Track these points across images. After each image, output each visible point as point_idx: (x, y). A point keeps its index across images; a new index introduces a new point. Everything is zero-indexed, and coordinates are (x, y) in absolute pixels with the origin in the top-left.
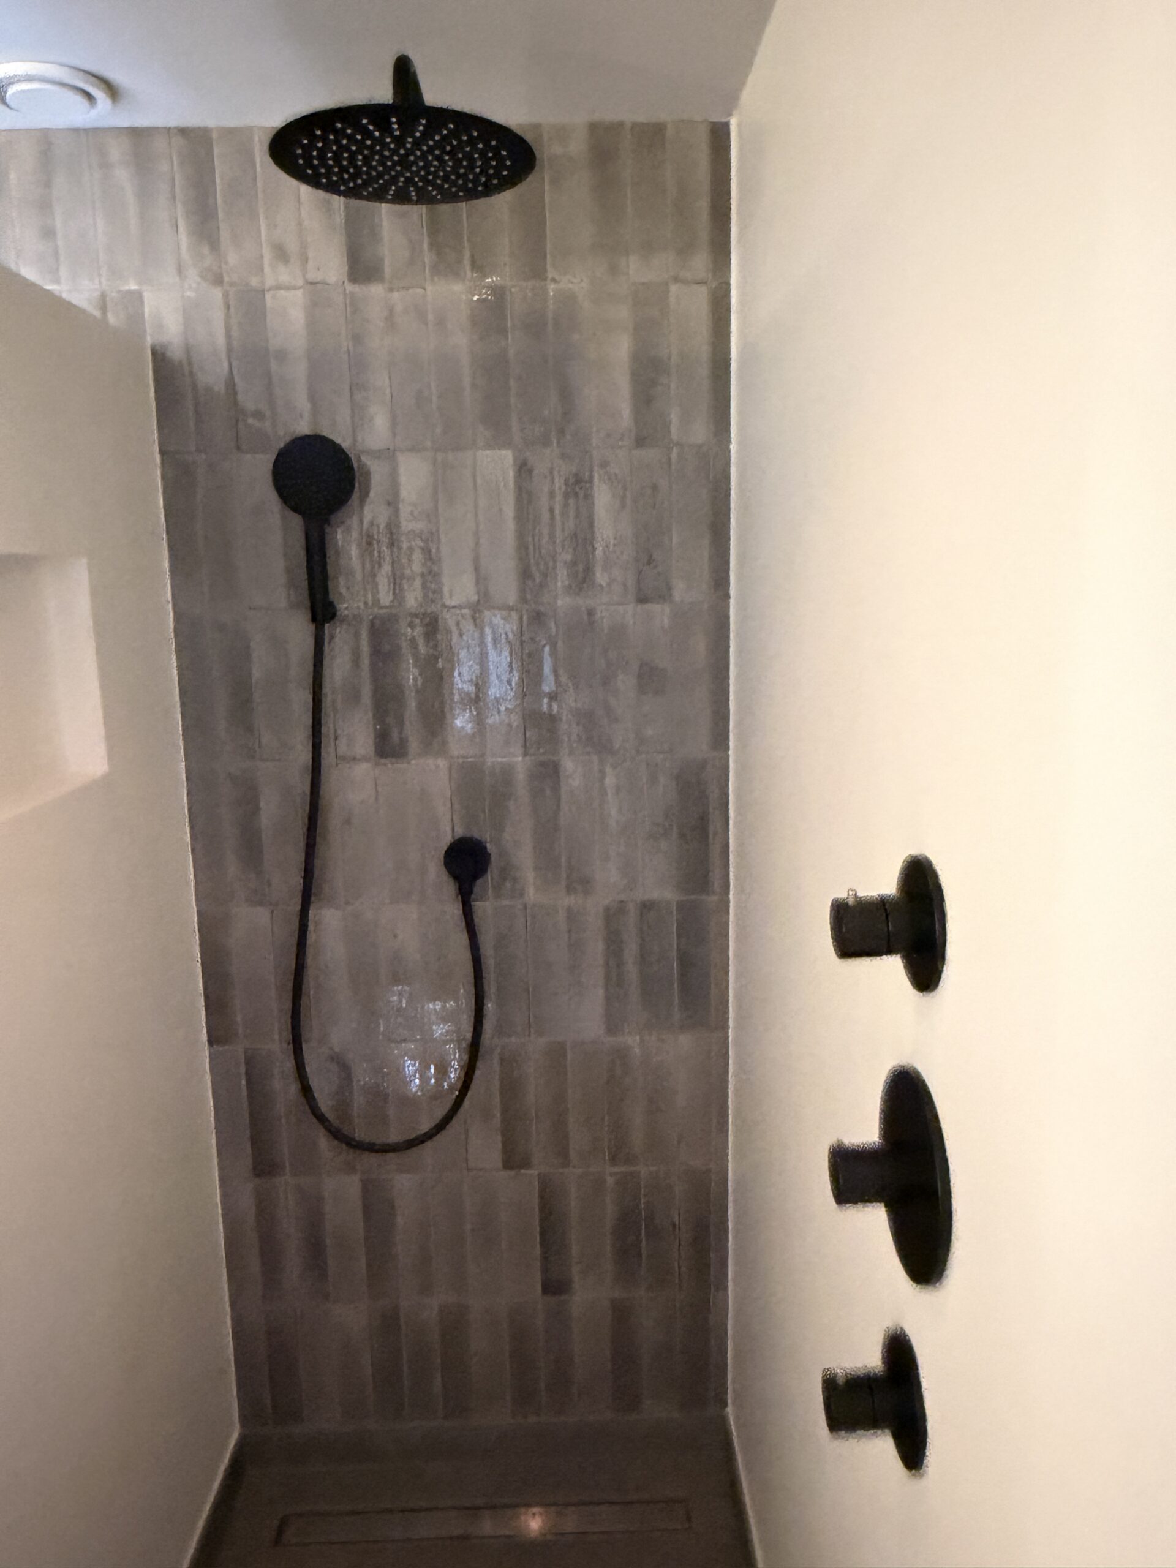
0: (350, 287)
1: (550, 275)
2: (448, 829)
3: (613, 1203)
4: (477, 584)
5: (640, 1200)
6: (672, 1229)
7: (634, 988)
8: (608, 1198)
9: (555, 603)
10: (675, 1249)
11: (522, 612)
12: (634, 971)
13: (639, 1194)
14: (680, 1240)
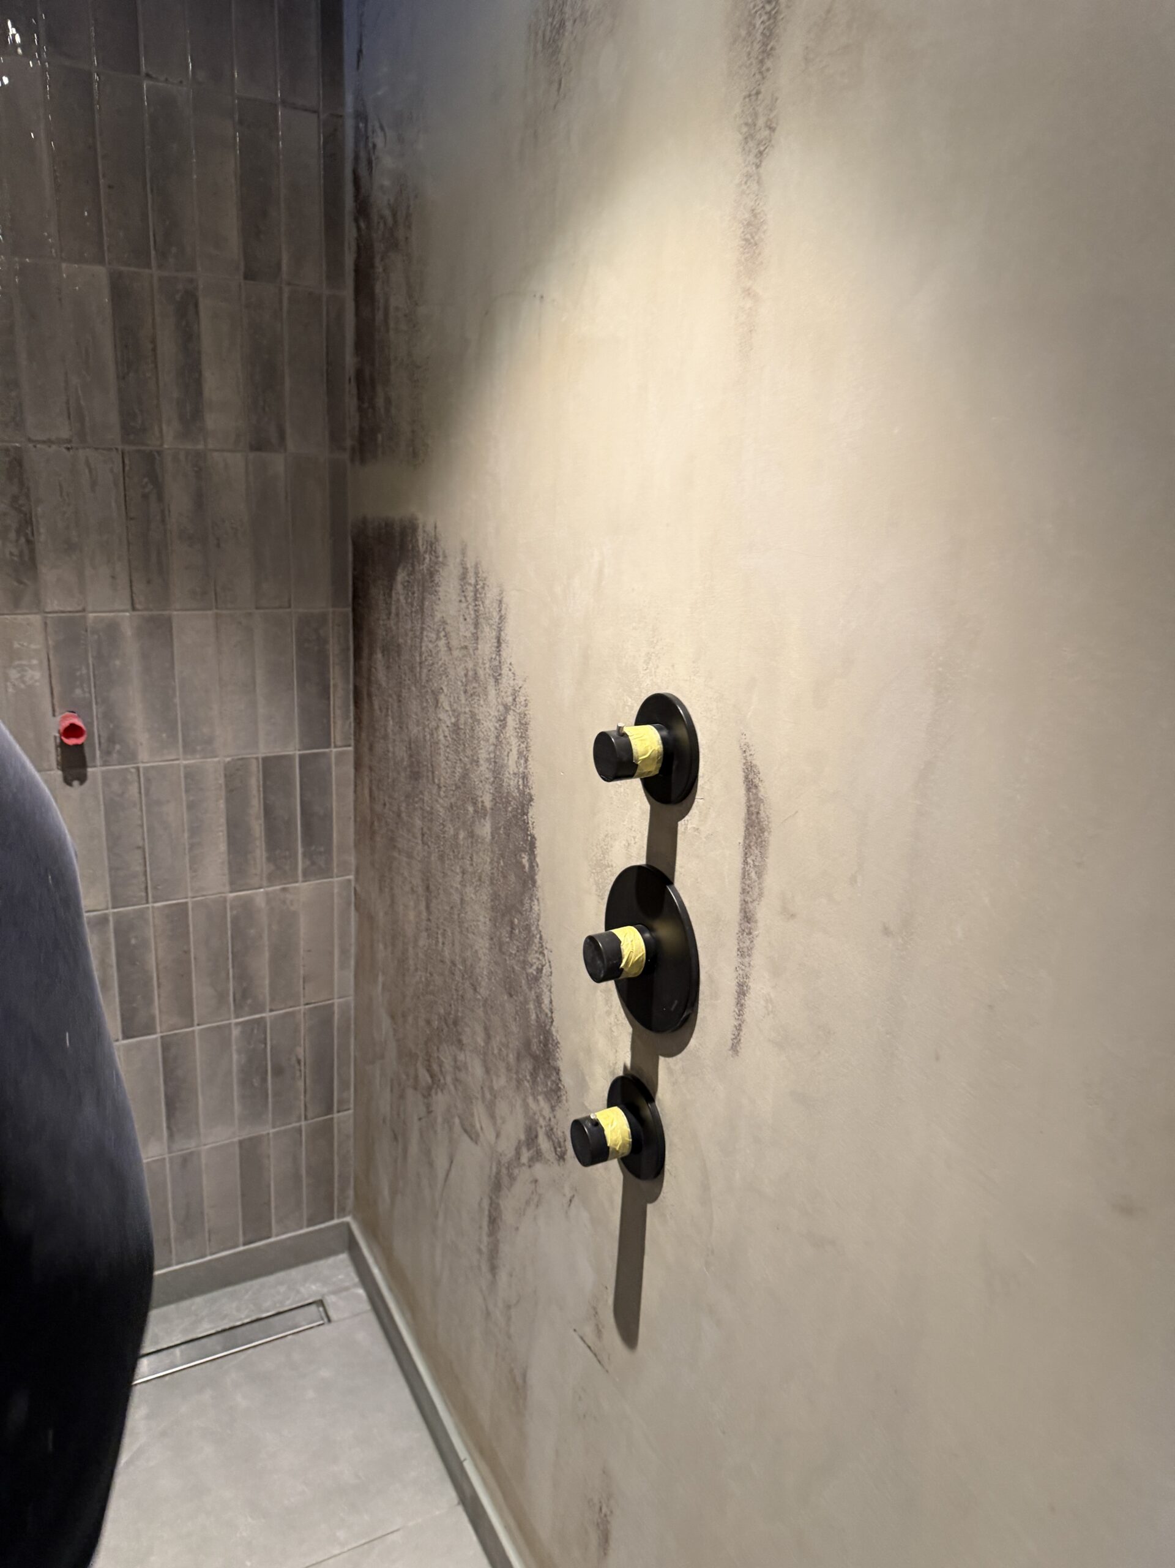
1: (143, 69)
3: (239, 1052)
4: (69, 417)
5: (266, 1044)
6: (296, 1065)
7: (258, 843)
8: (234, 1047)
9: (162, 445)
10: (301, 1084)
11: (123, 454)
12: (257, 827)
13: (265, 1039)
14: (305, 1073)
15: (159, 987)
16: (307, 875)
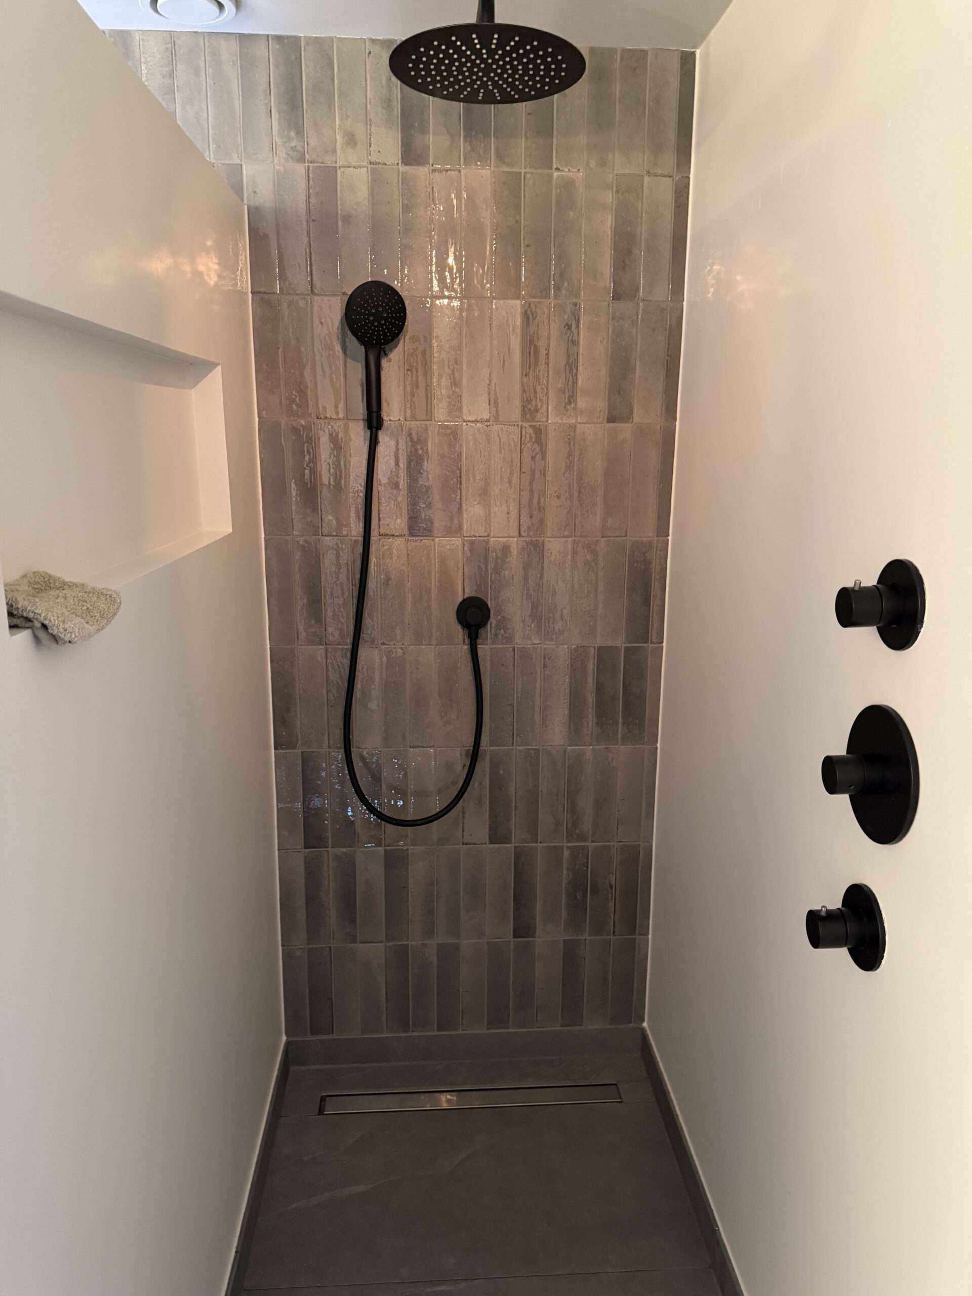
0: (402, 168)
1: (555, 166)
2: (460, 590)
3: (568, 869)
4: (489, 404)
5: (587, 867)
6: (610, 889)
7: (590, 711)
8: (565, 866)
9: (547, 421)
10: (611, 904)
11: (521, 427)
12: (591, 698)
13: (587, 863)
14: (615, 897)
15: (516, 809)
16: (624, 740)
